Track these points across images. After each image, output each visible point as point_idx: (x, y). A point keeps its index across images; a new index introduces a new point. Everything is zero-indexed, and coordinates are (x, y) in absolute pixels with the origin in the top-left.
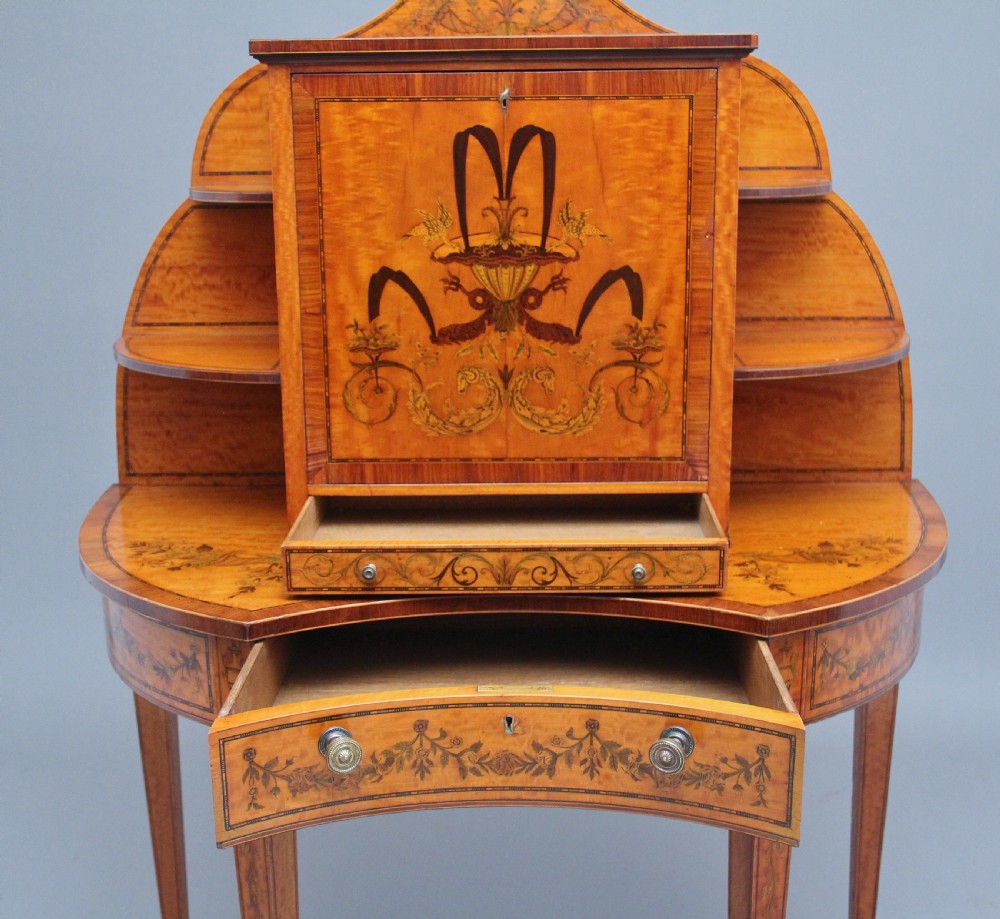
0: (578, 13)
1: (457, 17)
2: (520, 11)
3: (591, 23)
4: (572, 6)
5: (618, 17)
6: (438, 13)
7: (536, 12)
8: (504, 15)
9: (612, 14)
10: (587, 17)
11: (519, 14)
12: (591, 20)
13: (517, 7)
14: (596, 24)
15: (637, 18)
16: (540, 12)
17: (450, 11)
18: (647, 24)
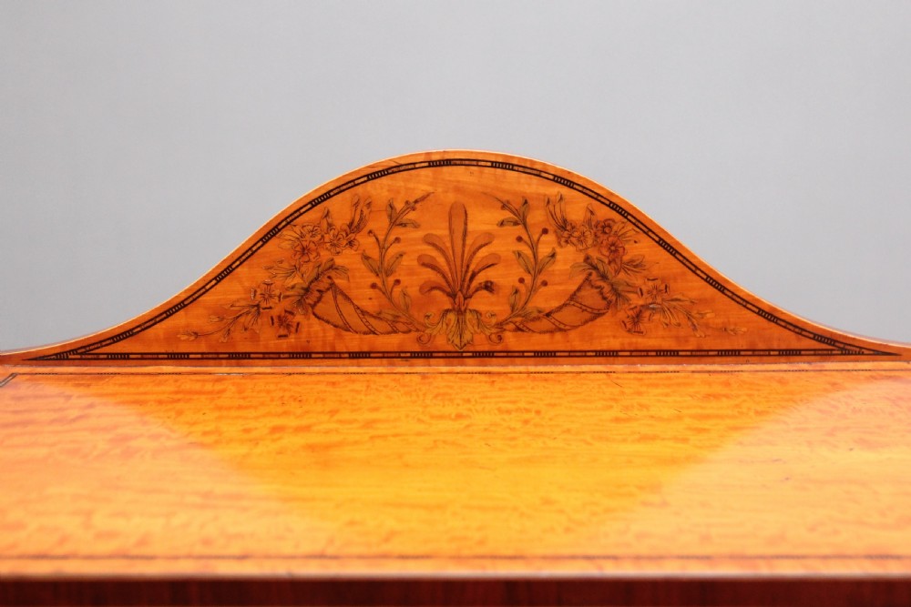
0: (618, 295)
1: (347, 298)
2: (488, 287)
3: (647, 314)
4: (604, 277)
5: (703, 301)
6: (307, 290)
7: (523, 289)
8: (452, 296)
9: (694, 294)
10: (636, 301)
11: (485, 293)
12: (646, 307)
13: (481, 278)
14: (656, 317)
15: (745, 302)
16: (532, 290)
17: (333, 284)
18: (770, 316)
